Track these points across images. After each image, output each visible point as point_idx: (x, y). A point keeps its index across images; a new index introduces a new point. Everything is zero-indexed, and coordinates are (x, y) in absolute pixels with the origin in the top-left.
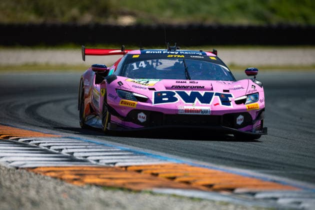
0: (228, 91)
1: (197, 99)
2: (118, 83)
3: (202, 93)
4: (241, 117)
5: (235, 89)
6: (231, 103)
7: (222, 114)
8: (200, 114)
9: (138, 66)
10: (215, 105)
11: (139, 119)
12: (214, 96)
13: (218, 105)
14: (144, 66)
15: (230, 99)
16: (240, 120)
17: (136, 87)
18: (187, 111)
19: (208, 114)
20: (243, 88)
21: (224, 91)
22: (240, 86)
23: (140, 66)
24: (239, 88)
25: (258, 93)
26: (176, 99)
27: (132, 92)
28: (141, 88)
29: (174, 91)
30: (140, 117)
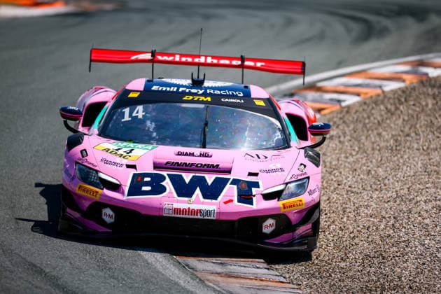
0: (256, 175)
1: (198, 191)
2: (81, 151)
3: (210, 179)
4: (270, 222)
5: (268, 171)
6: (254, 199)
7: (236, 218)
8: (199, 217)
9: (130, 115)
10: (226, 203)
11: (104, 217)
12: (228, 185)
13: (230, 203)
14: (140, 115)
15: (254, 190)
16: (269, 226)
17: (106, 162)
18: (177, 211)
19: (212, 218)
20: (282, 170)
21: (250, 174)
22: (279, 166)
23: (134, 114)
24: (275, 170)
25: (308, 178)
26: (163, 189)
27: (97, 172)
28: (114, 164)
29: (165, 173)
30: (106, 214)
